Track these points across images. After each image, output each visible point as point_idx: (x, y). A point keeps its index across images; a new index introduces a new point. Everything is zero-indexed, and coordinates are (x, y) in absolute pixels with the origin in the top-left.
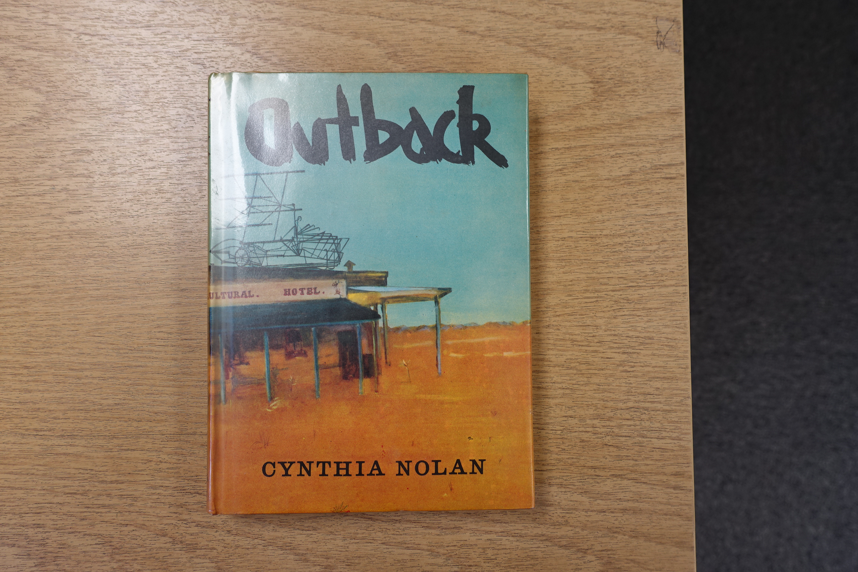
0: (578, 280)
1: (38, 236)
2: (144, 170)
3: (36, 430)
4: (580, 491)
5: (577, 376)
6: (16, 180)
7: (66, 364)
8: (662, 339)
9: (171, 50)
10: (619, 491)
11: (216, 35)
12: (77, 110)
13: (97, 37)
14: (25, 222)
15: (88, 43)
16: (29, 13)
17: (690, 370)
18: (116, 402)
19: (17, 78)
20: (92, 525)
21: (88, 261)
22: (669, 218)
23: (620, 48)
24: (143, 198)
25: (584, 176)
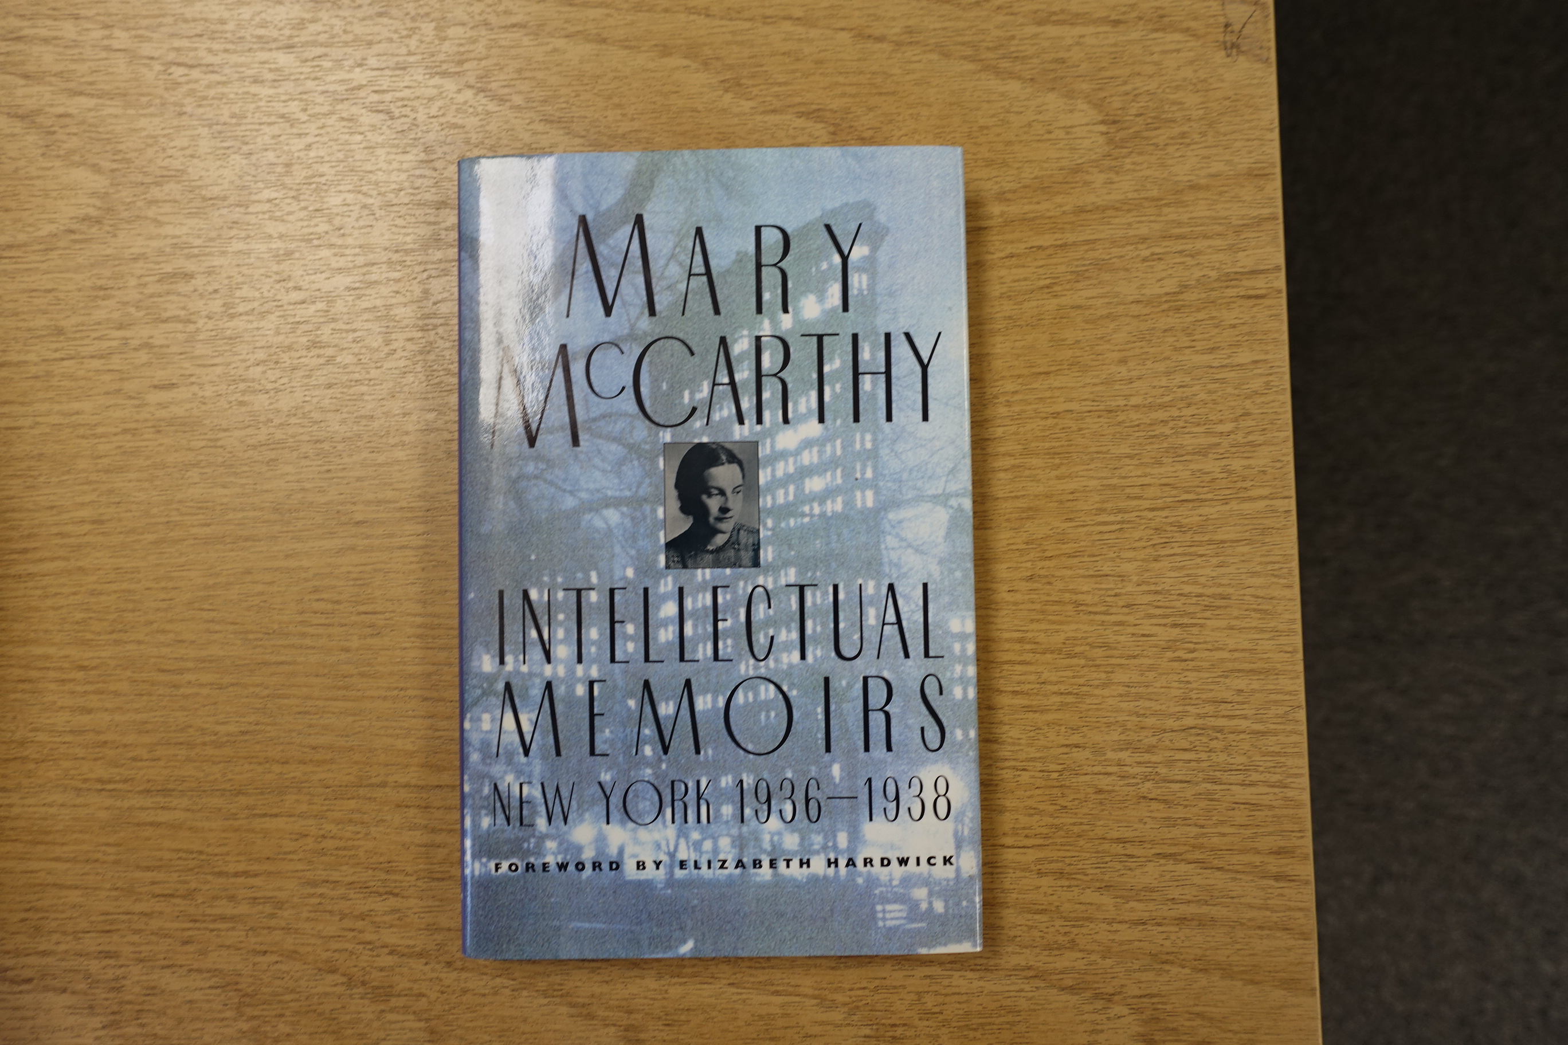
0: (1084, 491)
1: (100, 430)
2: (285, 307)
3: (100, 781)
4: (1098, 885)
5: (1086, 669)
6: (60, 331)
7: (153, 660)
9: (331, 88)
10: (1170, 884)
11: (411, 59)
12: (165, 201)
13: (198, 70)
14: (76, 406)
15: (183, 80)
16: (79, 29)
17: (1300, 655)
18: (242, 729)
19: (59, 147)
20: (203, 953)
21: (189, 474)
22: (1255, 371)
23: (1156, 57)
24: (285, 357)
25: (1093, 298)
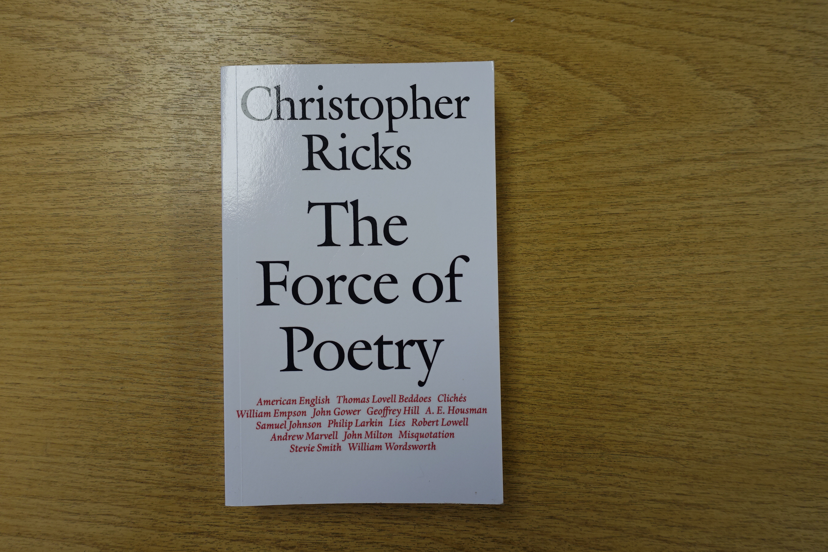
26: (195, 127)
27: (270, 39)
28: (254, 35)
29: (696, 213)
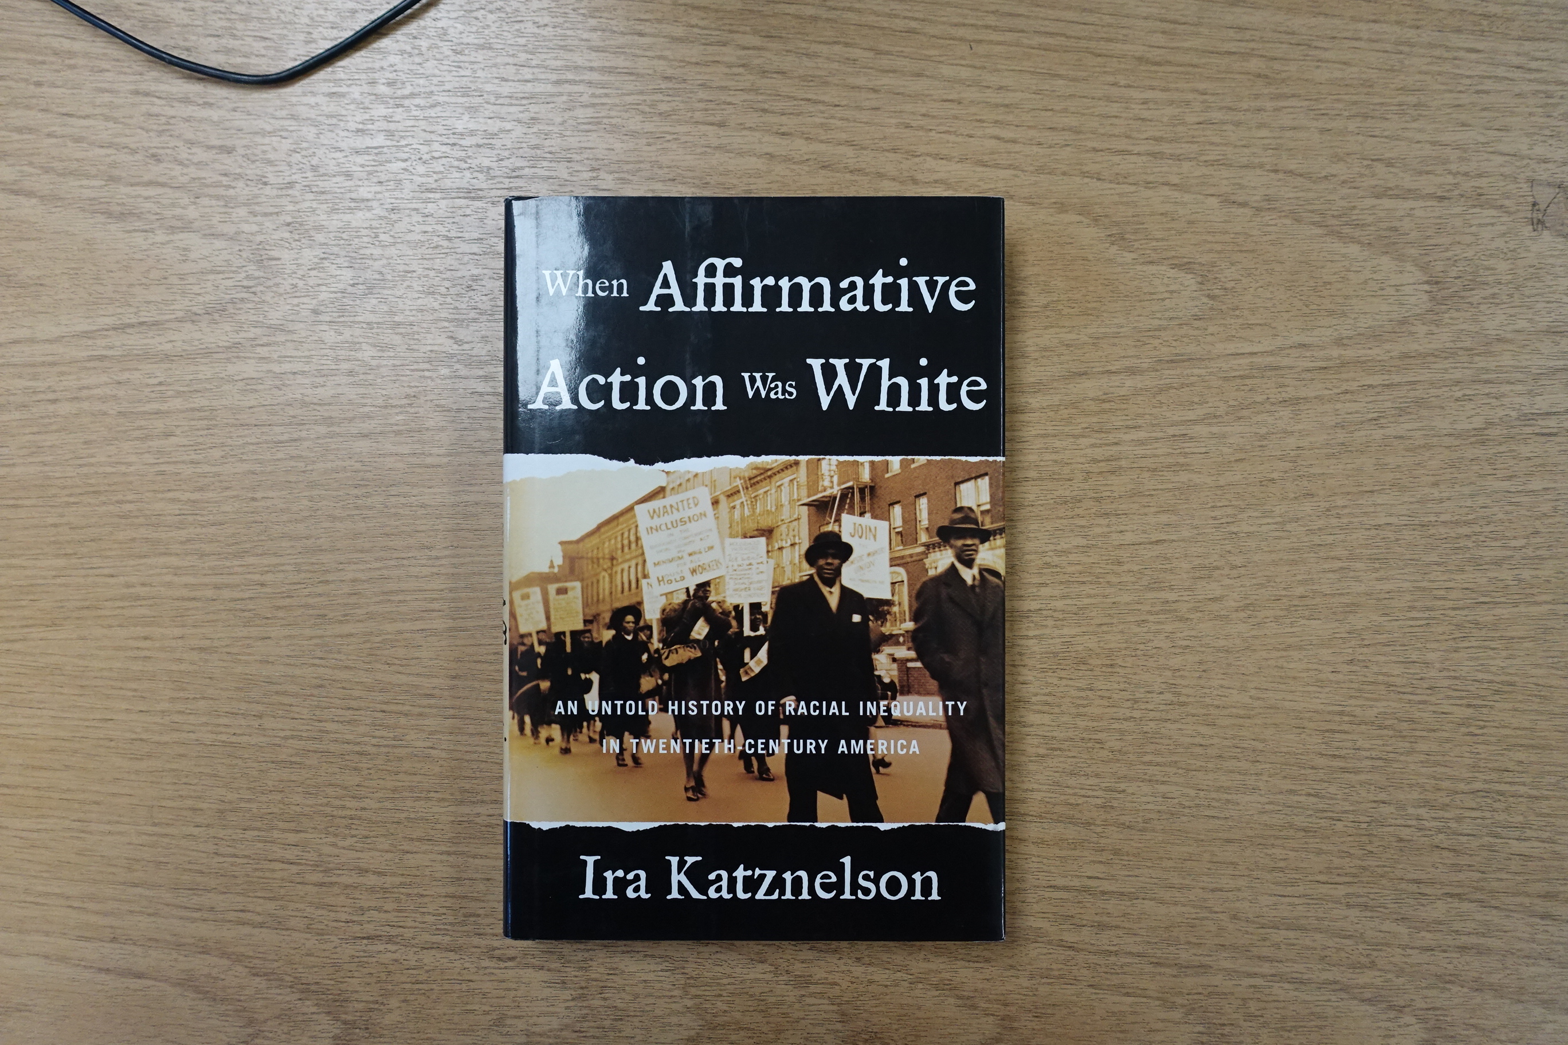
0: (1399, 592)
4: (1395, 916)
5: (1394, 739)
8: (1529, 685)
10: (1455, 918)
22: (1546, 497)
23: (1474, 229)
25: (1413, 430)
26: (361, 340)
27: (468, 206)
28: (444, 202)
29: (1111, 453)
